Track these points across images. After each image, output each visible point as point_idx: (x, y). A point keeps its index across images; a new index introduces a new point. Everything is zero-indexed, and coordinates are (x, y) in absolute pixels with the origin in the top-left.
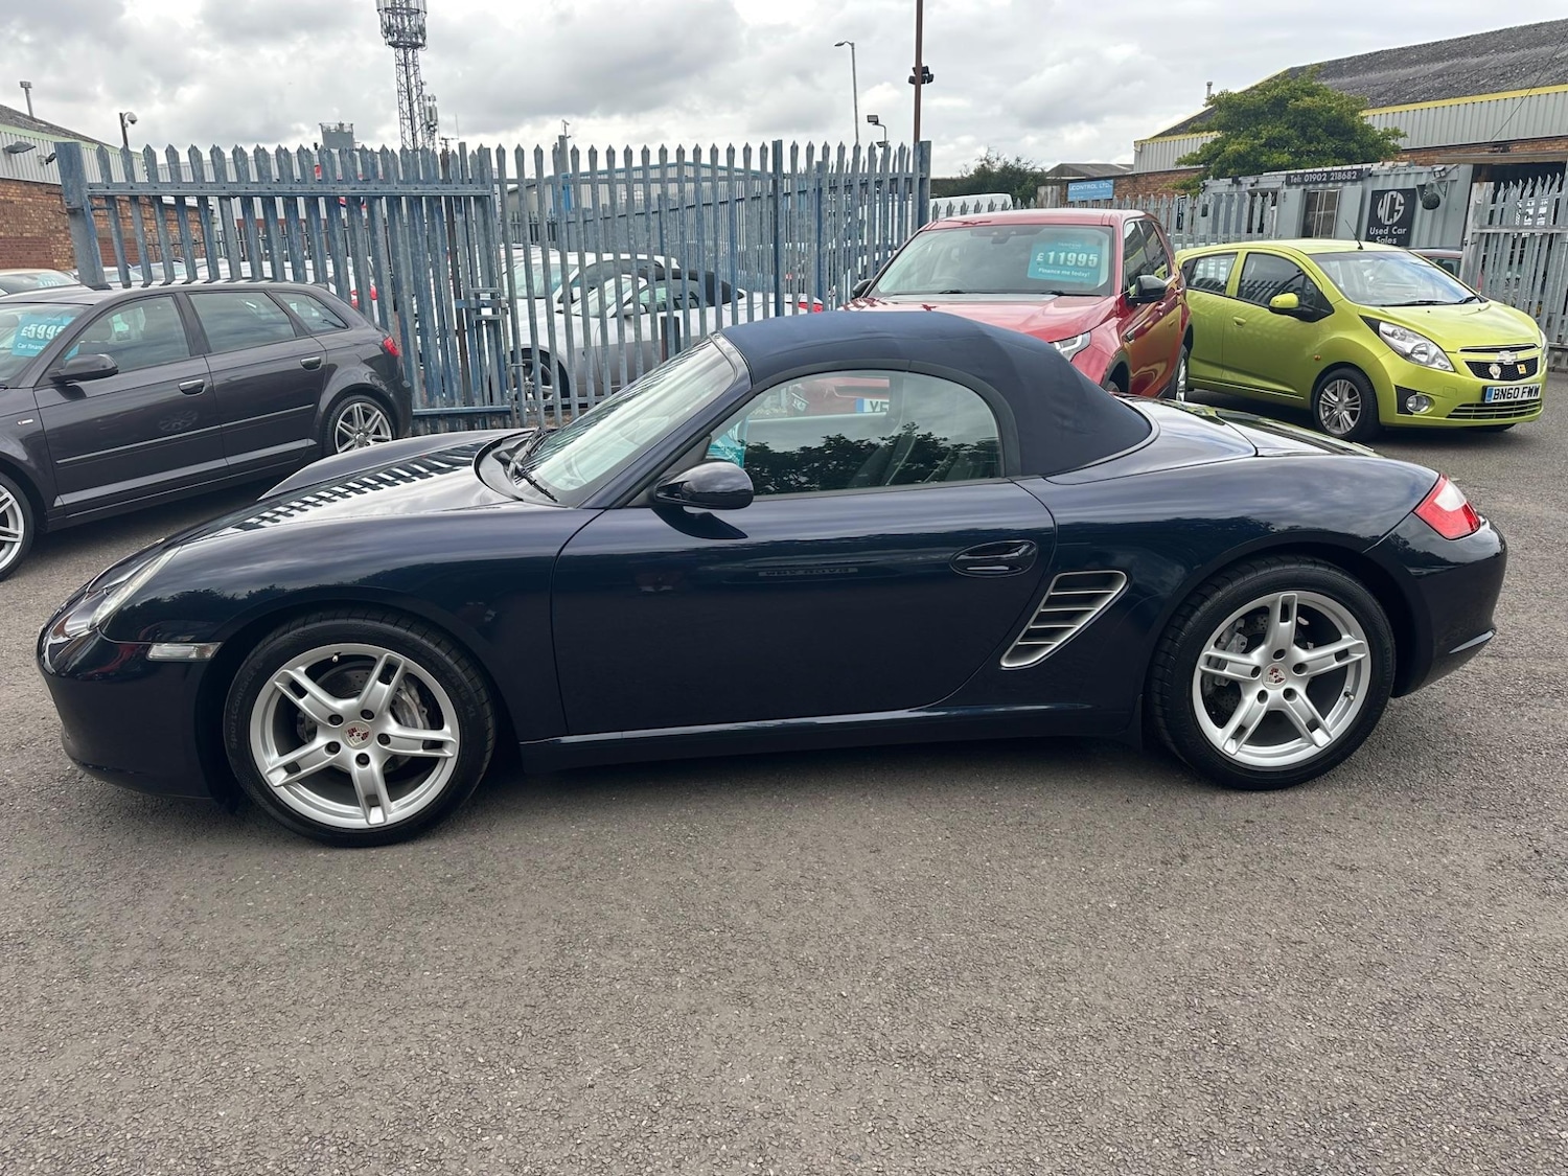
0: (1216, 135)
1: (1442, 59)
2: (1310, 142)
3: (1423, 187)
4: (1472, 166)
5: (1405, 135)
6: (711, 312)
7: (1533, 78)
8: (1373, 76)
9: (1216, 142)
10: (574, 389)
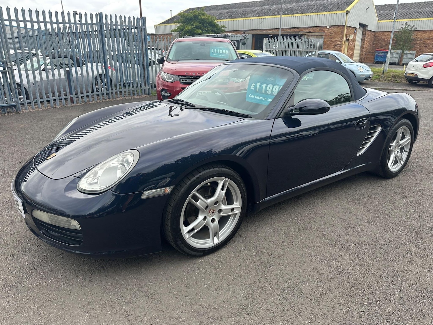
0: (181, 24)
1: (227, 9)
2: (205, 28)
3: (241, 40)
4: (251, 35)
5: (226, 27)
6: (79, 68)
7: (250, 15)
8: (212, 12)
9: (181, 26)
10: (31, 97)
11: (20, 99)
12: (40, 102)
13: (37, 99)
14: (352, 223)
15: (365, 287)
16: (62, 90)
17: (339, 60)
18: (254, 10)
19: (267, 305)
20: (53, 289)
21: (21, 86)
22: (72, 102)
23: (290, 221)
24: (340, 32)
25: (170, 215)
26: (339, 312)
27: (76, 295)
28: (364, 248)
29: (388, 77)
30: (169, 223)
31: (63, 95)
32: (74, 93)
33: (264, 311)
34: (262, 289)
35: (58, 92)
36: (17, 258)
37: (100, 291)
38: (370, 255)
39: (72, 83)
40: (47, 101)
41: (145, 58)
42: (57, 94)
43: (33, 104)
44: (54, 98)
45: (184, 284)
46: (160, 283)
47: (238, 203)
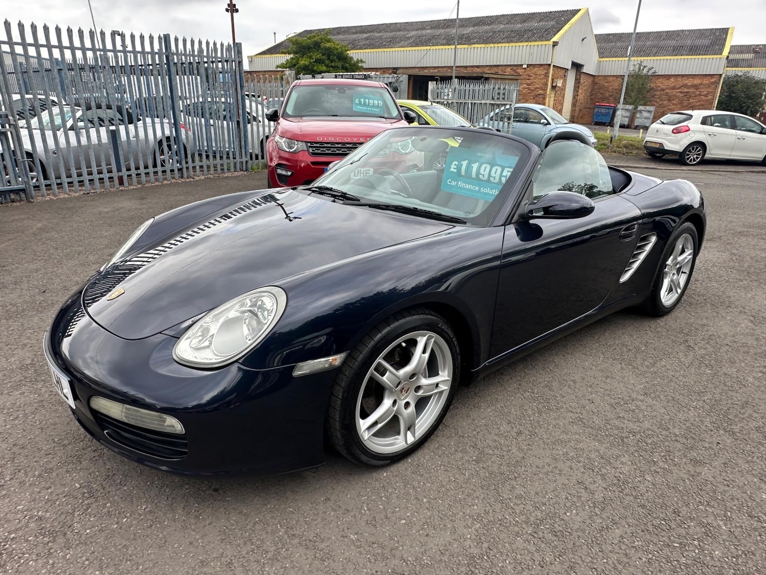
1: (366, 33)
2: (332, 62)
3: (390, 83)
4: (407, 76)
5: (364, 62)
6: (131, 127)
7: (402, 44)
8: (341, 37)
9: (292, 58)
10: (52, 174)
11: (32, 178)
12: (66, 184)
13: (62, 178)
14: (620, 396)
15: (668, 513)
16: (103, 164)
17: (546, 119)
18: (409, 35)
19: (515, 555)
20: (132, 536)
21: (34, 156)
22: (121, 182)
23: (522, 394)
24: (543, 75)
25: (339, 402)
26: (638, 562)
27: (176, 546)
28: (649, 441)
29: (619, 147)
30: (337, 416)
31: (105, 171)
32: (124, 169)
33: (513, 566)
34: (500, 525)
35: (97, 166)
36: (57, 475)
37: (219, 538)
38: (662, 454)
39: (121, 152)
40: (79, 182)
41: (241, 111)
42: (95, 169)
43: (55, 187)
44: (91, 177)
45: (365, 518)
46: (323, 519)
47: (446, 372)
